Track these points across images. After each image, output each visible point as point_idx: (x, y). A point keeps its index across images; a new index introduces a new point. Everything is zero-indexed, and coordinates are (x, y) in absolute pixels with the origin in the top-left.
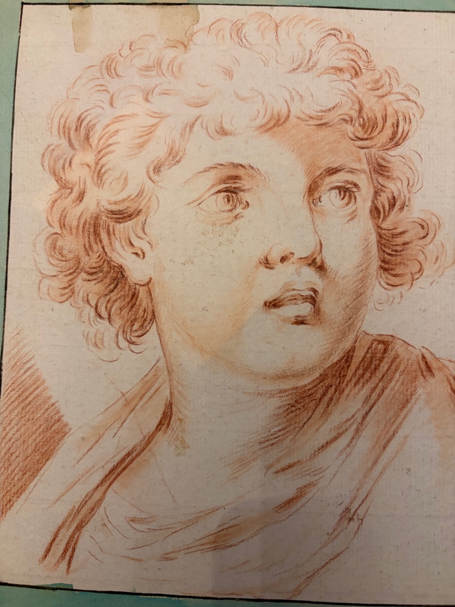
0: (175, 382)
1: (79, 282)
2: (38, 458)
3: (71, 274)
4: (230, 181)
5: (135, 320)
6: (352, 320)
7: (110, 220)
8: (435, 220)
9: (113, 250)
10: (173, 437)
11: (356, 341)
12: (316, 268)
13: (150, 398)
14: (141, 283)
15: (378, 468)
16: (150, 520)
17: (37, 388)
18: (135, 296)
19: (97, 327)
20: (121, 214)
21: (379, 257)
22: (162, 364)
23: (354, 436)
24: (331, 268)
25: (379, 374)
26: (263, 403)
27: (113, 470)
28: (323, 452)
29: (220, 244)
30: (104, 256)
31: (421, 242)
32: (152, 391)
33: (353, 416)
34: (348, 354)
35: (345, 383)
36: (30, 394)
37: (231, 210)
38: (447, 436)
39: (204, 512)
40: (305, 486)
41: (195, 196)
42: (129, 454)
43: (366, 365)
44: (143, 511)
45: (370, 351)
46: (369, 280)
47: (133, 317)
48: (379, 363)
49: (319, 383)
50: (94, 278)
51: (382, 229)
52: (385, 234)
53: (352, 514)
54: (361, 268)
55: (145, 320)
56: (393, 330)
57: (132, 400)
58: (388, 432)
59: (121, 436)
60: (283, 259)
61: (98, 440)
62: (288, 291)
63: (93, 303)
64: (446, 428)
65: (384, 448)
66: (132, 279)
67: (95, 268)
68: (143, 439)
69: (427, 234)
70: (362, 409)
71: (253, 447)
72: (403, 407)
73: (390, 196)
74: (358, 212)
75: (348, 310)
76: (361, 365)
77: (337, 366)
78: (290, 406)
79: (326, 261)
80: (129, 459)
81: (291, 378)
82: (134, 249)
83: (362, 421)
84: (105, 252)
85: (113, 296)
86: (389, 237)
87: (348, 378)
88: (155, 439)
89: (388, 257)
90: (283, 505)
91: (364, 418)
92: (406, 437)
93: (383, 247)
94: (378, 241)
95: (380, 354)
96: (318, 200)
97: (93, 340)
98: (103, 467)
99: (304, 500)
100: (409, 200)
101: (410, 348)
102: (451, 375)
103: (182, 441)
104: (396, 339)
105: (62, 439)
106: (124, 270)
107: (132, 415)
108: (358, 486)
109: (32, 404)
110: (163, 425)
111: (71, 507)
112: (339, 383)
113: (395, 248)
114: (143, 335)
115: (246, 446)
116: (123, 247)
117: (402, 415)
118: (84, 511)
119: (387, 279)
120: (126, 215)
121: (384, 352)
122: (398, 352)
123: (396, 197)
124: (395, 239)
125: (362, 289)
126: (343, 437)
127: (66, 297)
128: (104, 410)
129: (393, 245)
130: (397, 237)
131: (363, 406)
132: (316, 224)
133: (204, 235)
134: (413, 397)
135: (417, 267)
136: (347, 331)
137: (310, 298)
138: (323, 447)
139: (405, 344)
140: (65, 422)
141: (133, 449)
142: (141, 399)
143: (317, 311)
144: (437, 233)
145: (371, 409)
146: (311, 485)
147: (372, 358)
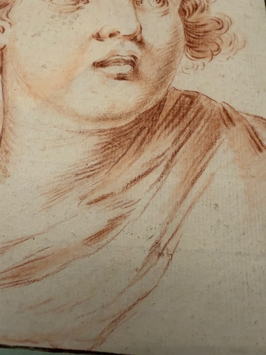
0: (8, 120)
6: (163, 79)
8: (227, 19)
11: (167, 94)
12: (137, 42)
15: (188, 202)
21: (185, 39)
23: (164, 171)
24: (148, 43)
25: (186, 121)
26: (84, 140)
28: (136, 185)
29: (64, 24)
31: (218, 32)
33: (163, 154)
34: (160, 103)
35: (157, 126)
37: (75, 4)
38: (250, 176)
39: (11, 241)
40: (117, 218)
43: (175, 113)
45: (179, 102)
46: (178, 53)
48: (186, 112)
49: (134, 126)
51: (187, 22)
52: (190, 25)
53: (162, 249)
54: (171, 45)
56: (198, 88)
58: (195, 169)
60: (111, 35)
62: (113, 56)
64: (249, 169)
65: (193, 184)
69: (222, 27)
70: (172, 148)
71: (70, 179)
72: (209, 149)
73: (193, 3)
74: (170, 11)
75: (161, 72)
76: (171, 113)
77: (151, 112)
78: (107, 144)
79: (145, 38)
81: (110, 120)
83: (171, 159)
86: (194, 27)
87: (159, 122)
89: (192, 39)
90: (93, 237)
91: (173, 156)
92: (213, 175)
93: (188, 33)
94: (184, 29)
95: (187, 105)
96: (140, 2)
99: (114, 232)
100: (208, 6)
101: (213, 102)
102: (250, 125)
103: (4, 170)
104: (200, 95)
108: (168, 219)
112: (152, 126)
113: (198, 34)
115: (64, 177)
117: (208, 155)
119: (192, 53)
121: (191, 104)
122: (203, 105)
123: (198, 4)
124: (198, 29)
125: (172, 58)
126: (154, 172)
129: (197, 32)
130: (199, 28)
131: (172, 145)
132: (138, 16)
133: (52, 18)
134: (217, 141)
135: (216, 47)
136: (160, 86)
137: (130, 61)
138: (135, 180)
139: (208, 99)
143: (136, 72)
144: (230, 27)
145: (179, 148)
146: (122, 217)
147: (180, 107)
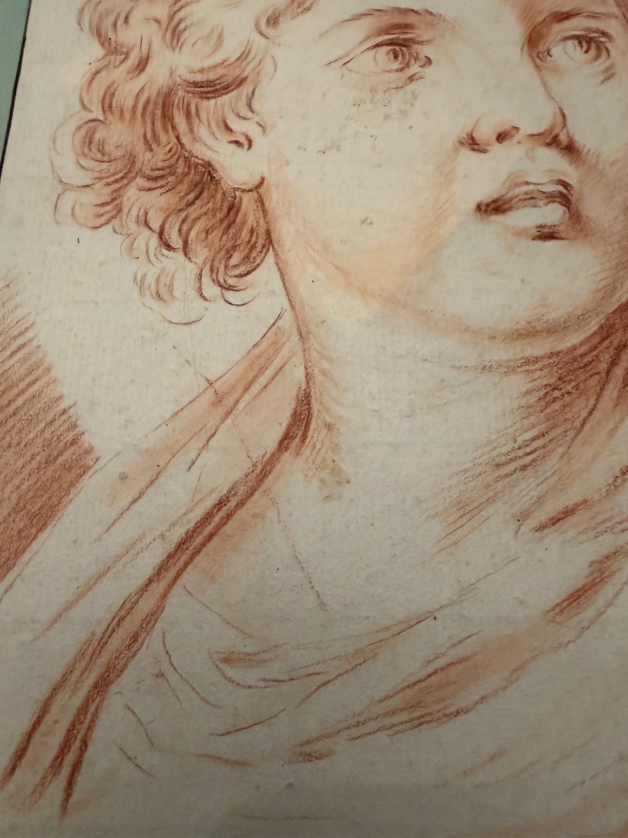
0: (314, 354)
1: (131, 193)
2: (22, 524)
3: (116, 181)
4: (395, 31)
5: (234, 248)
7: (191, 95)
9: (195, 139)
10: (314, 462)
12: (561, 149)
13: (265, 387)
14: (244, 187)
16: (266, 656)
17: (34, 382)
18: (233, 208)
19: (160, 265)
20: (210, 86)
22: (287, 321)
24: (586, 149)
27: (184, 543)
29: (387, 117)
30: (179, 149)
32: (269, 373)
36: (18, 395)
37: (401, 70)
39: (387, 629)
40: (608, 557)
41: (340, 53)
42: (220, 504)
44: (250, 636)
47: (230, 244)
49: (600, 342)
50: (159, 185)
55: (253, 248)
57: (229, 392)
59: (205, 465)
60: (501, 137)
61: (156, 479)
62: (517, 185)
63: (156, 225)
66: (229, 182)
67: (162, 169)
68: (251, 470)
71: (484, 476)
74: (617, 70)
79: (577, 138)
80: (221, 514)
82: (234, 135)
84: (180, 143)
85: (193, 211)
88: (278, 467)
90: (565, 604)
96: (546, 53)
97: (153, 287)
98: (162, 535)
99: (609, 590)
103: (333, 469)
105: (78, 482)
106: (213, 169)
107: (229, 421)
109: (22, 413)
110: (293, 438)
111: (84, 636)
114: (249, 273)
115: (469, 474)
116: (213, 134)
118: (115, 642)
120: (219, 87)
127: (103, 219)
128: (168, 415)
132: (549, 87)
133: (357, 106)
137: (558, 195)
140: (87, 445)
141: (229, 492)
142: (246, 389)
143: (576, 219)
146: (619, 553)
